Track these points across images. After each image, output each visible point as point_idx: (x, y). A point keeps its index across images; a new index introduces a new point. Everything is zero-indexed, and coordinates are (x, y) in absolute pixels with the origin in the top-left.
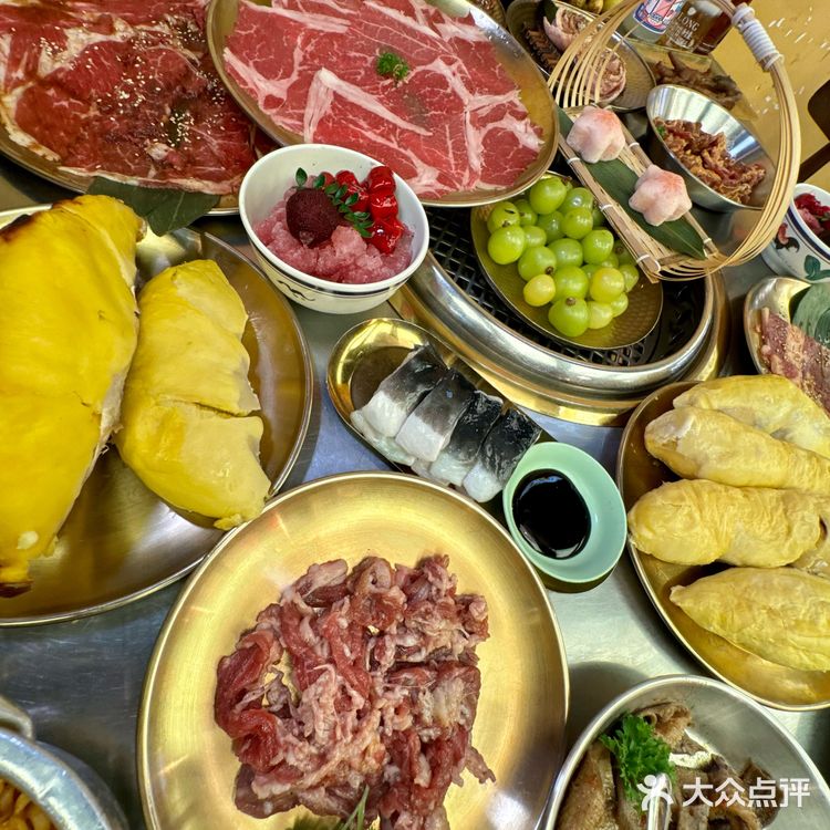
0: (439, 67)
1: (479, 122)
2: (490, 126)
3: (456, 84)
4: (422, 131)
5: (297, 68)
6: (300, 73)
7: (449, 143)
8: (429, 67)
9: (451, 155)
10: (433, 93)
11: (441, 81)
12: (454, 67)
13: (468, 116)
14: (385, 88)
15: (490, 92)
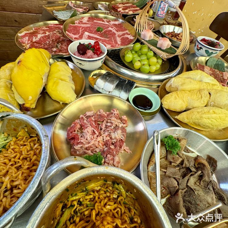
0: (110, 29)
1: (119, 36)
2: (122, 37)
3: (114, 31)
4: (107, 39)
5: (80, 33)
6: (81, 34)
7: (113, 40)
8: (108, 29)
9: (113, 42)
10: (109, 33)
11: (111, 31)
12: (113, 28)
13: (117, 36)
14: (99, 33)
15: (122, 31)
